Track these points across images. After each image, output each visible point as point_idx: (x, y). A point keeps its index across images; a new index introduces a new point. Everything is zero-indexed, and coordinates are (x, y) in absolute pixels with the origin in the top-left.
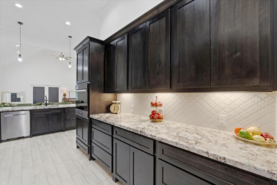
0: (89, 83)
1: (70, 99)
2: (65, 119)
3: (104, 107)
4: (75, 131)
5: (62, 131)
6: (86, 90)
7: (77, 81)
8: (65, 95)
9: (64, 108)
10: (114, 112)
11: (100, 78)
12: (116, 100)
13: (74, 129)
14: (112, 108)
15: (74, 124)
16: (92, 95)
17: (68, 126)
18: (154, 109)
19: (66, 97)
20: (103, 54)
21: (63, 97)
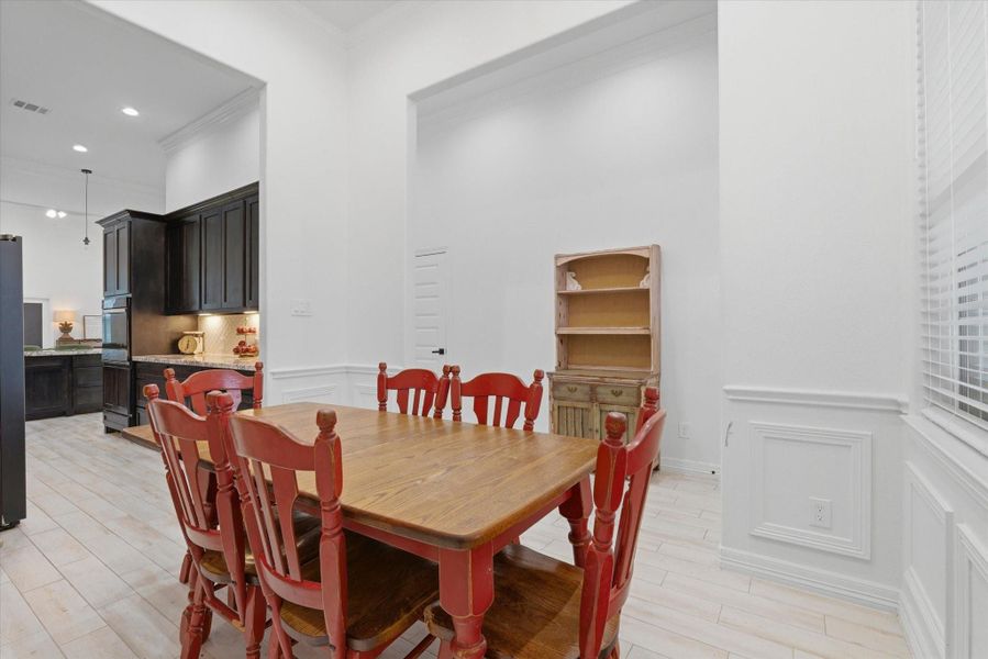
0: (130, 295)
1: (85, 340)
2: (73, 385)
3: (165, 342)
4: (101, 415)
5: (64, 414)
6: (124, 310)
7: (105, 290)
8: (66, 328)
9: (71, 356)
10: (187, 352)
11: (158, 285)
12: (197, 330)
13: (99, 411)
14: (182, 345)
15: (97, 398)
16: (137, 320)
17: (80, 402)
18: (242, 338)
19: (71, 334)
20: (163, 239)
21: (60, 335)
